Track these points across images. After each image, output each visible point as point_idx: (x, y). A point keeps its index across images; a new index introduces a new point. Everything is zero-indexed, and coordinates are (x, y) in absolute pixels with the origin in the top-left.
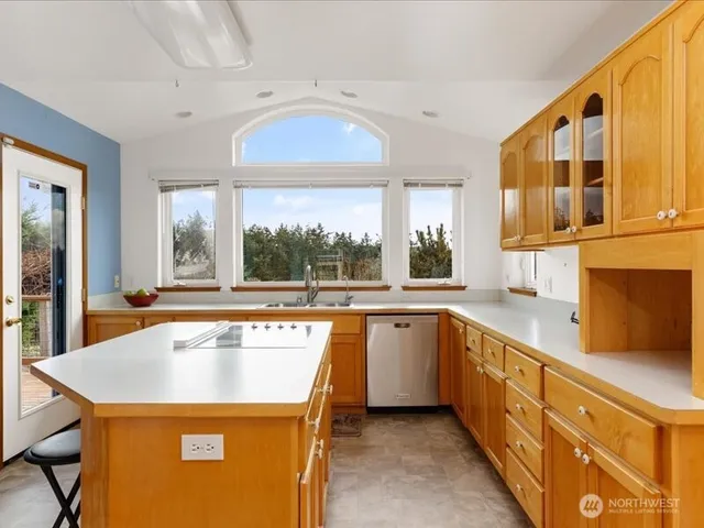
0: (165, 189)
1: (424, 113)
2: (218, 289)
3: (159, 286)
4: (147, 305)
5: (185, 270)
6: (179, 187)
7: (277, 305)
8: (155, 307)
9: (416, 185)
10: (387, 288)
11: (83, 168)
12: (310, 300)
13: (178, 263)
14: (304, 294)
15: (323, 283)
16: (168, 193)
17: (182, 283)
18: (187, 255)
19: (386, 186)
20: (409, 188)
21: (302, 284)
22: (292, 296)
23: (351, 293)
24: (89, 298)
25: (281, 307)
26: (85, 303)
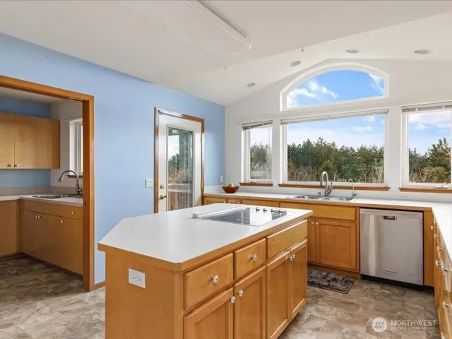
0: (246, 128)
1: (416, 52)
2: (271, 185)
3: (242, 182)
4: (234, 192)
5: (256, 173)
6: (252, 127)
7: (303, 197)
8: (237, 194)
9: (413, 110)
10: (387, 189)
11: (202, 121)
12: (327, 195)
13: (252, 169)
14: (322, 191)
15: (335, 184)
16: (247, 130)
17: (254, 181)
18: (257, 165)
19: (387, 113)
20: (407, 113)
21: (318, 183)
22: (315, 192)
23: (356, 192)
24: (205, 187)
25: (306, 198)
26: (202, 190)
